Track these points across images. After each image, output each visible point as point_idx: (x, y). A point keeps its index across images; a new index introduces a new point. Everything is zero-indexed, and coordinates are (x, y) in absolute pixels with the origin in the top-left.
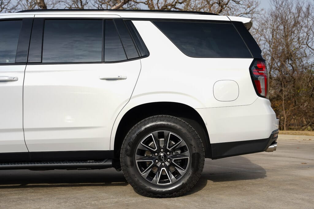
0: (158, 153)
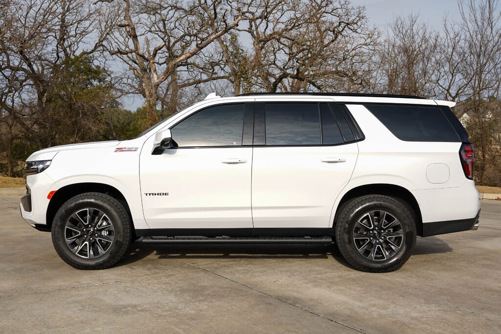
0: (373, 231)
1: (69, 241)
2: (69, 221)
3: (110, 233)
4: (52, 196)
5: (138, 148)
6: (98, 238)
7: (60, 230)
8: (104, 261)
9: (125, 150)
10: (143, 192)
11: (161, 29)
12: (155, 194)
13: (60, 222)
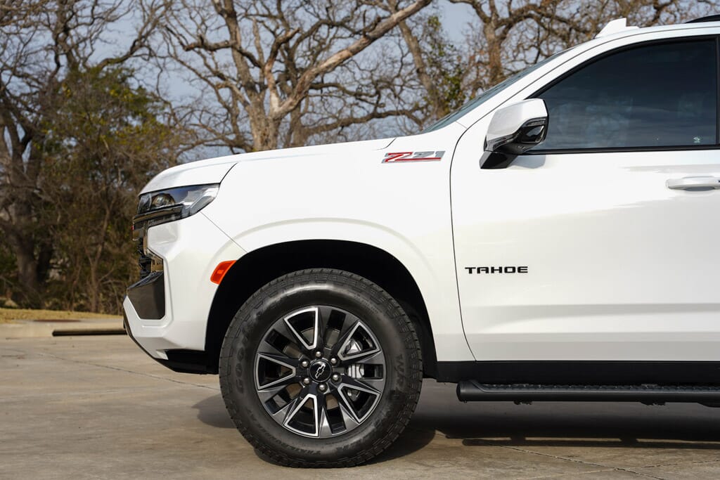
1: (264, 393)
2: (266, 340)
3: (370, 371)
4: (223, 273)
5: (443, 152)
6: (342, 385)
7: (243, 363)
8: (358, 443)
9: (411, 157)
10: (463, 264)
11: (272, 11)
12: (493, 271)
13: (244, 343)
